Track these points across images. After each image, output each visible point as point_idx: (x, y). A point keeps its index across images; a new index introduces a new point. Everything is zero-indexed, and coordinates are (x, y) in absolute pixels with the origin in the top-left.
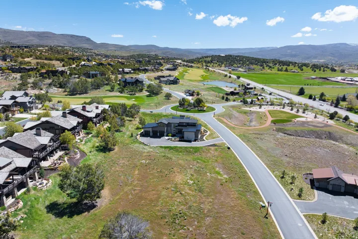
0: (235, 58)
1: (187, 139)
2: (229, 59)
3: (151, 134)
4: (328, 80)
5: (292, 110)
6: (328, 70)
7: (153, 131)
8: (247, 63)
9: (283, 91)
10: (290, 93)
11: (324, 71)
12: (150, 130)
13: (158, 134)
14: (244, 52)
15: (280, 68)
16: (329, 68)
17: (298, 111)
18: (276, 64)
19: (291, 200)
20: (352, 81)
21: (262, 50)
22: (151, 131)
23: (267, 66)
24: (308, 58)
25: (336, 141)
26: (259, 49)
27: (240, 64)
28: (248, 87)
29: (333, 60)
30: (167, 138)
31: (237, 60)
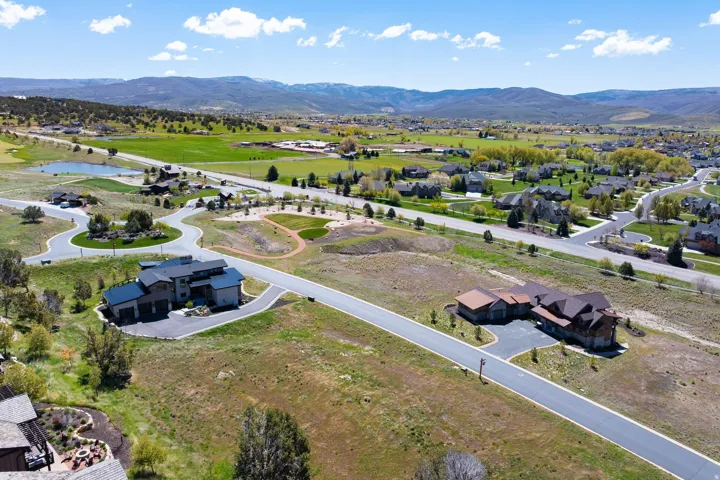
0: (58, 106)
1: (224, 304)
2: (41, 106)
3: (137, 314)
4: (273, 147)
5: (300, 210)
6: (254, 127)
7: (139, 306)
8: (91, 115)
9: (234, 175)
10: (250, 178)
11: (248, 130)
12: (134, 304)
13: (154, 310)
14: (47, 87)
15: (168, 125)
16: (254, 124)
17: (313, 210)
18: (155, 118)
19: (477, 348)
20: (310, 147)
21: (90, 84)
22: (136, 307)
23: (139, 122)
24: (192, 103)
25: (407, 249)
26: (81, 82)
27: (74, 117)
28: (170, 172)
29: (236, 107)
30: (181, 312)
31: (63, 110)
